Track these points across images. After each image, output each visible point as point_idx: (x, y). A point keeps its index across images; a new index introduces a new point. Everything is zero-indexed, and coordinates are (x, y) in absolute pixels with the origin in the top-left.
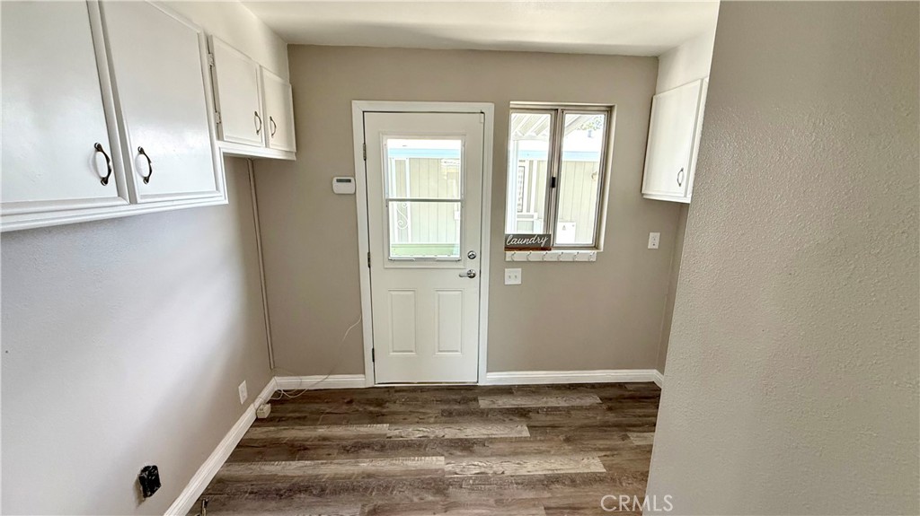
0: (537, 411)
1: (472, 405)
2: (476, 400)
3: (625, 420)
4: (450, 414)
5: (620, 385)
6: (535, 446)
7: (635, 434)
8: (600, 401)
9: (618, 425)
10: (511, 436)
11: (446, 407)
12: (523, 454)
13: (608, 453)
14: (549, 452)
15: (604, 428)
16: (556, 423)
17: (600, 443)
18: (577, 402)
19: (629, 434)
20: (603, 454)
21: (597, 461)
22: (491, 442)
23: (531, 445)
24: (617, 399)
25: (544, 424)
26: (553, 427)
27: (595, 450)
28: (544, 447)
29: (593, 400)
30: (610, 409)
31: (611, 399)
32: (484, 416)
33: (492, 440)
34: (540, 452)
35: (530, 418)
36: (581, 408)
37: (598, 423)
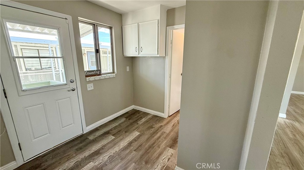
0: (111, 130)
1: (87, 141)
2: (87, 138)
3: (135, 120)
4: (81, 148)
5: (127, 113)
6: (119, 139)
7: (139, 122)
8: (125, 119)
9: (134, 122)
10: (109, 141)
11: (76, 147)
12: (117, 143)
13: (137, 129)
14: (123, 138)
15: (131, 124)
16: (119, 130)
17: (134, 128)
18: (120, 122)
19: (138, 122)
20: (136, 130)
21: (136, 132)
22: (105, 147)
23: (117, 139)
24: (129, 116)
25: (116, 132)
26: (119, 131)
27: (134, 130)
28: (121, 137)
29: (123, 120)
30: (129, 119)
31: (128, 117)
32: (95, 141)
33: (105, 146)
34: (122, 139)
35: (110, 133)
36: (122, 123)
37: (129, 124)
